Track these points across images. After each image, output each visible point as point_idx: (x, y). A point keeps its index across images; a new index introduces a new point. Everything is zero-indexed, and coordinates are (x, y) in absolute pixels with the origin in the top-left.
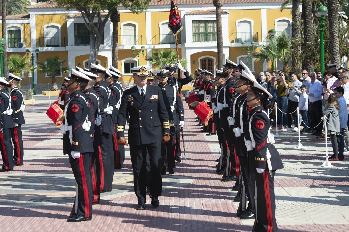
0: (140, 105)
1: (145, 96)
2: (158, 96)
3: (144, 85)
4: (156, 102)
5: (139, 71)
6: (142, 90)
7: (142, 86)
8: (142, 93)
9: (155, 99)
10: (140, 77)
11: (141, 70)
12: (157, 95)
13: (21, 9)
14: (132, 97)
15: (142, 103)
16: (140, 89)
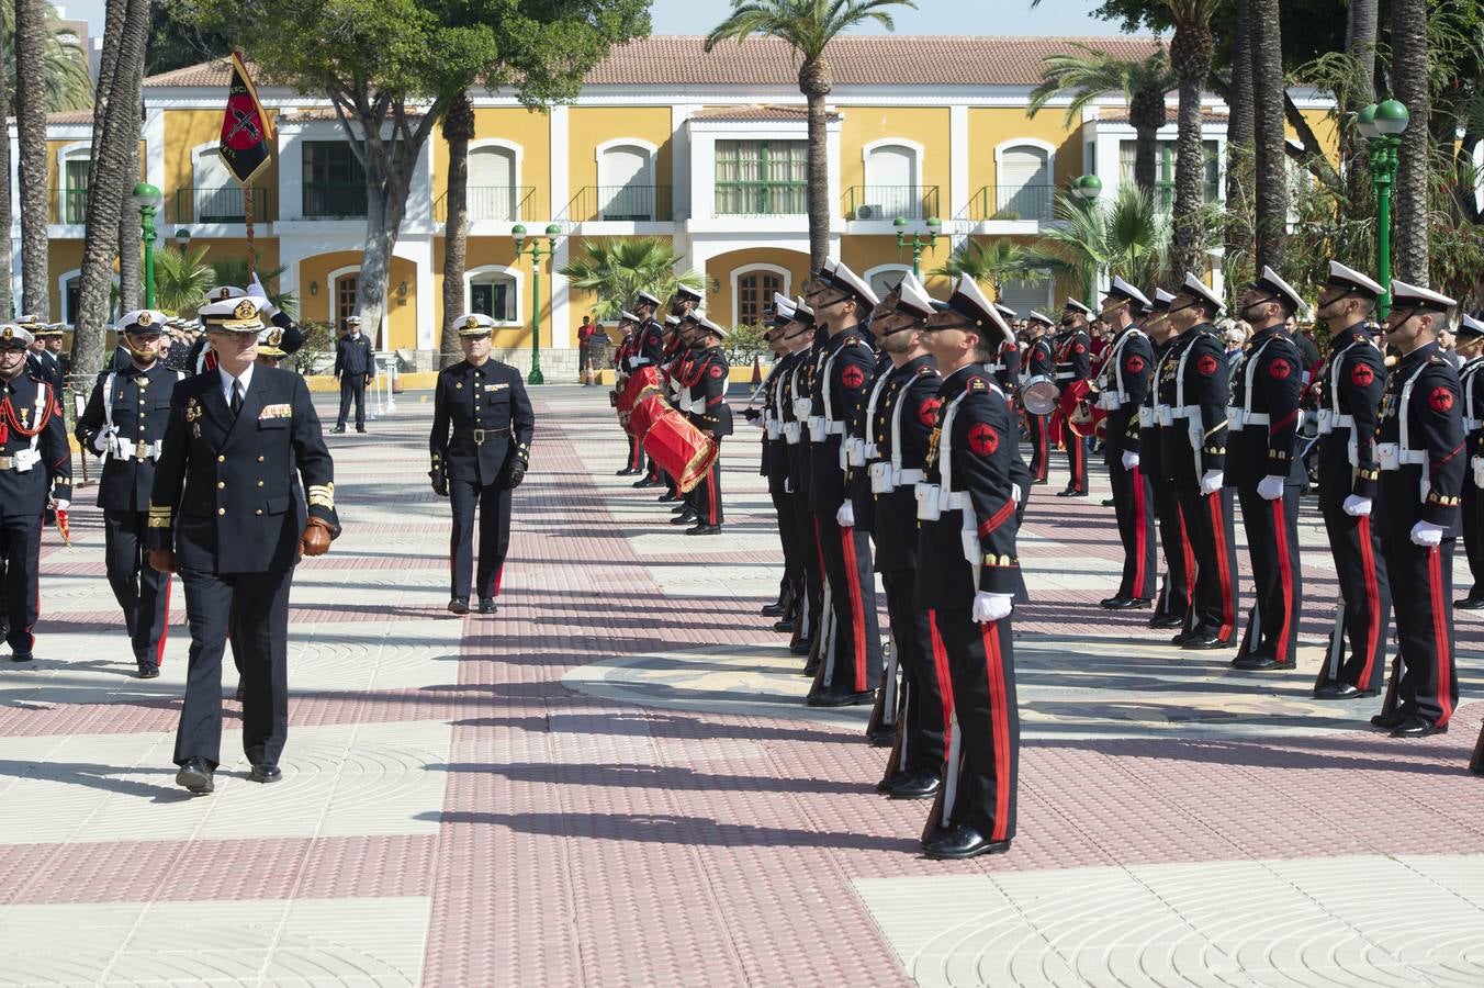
0: (221, 436)
1: (242, 403)
2: (293, 409)
3: (246, 365)
4: (283, 429)
5: (232, 317)
6: (236, 385)
7: (237, 370)
8: (235, 396)
9: (278, 419)
10: (236, 338)
11: (239, 311)
12: (288, 406)
13: (57, 91)
14: (199, 408)
15: (228, 430)
16: (228, 379)
